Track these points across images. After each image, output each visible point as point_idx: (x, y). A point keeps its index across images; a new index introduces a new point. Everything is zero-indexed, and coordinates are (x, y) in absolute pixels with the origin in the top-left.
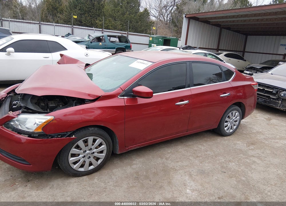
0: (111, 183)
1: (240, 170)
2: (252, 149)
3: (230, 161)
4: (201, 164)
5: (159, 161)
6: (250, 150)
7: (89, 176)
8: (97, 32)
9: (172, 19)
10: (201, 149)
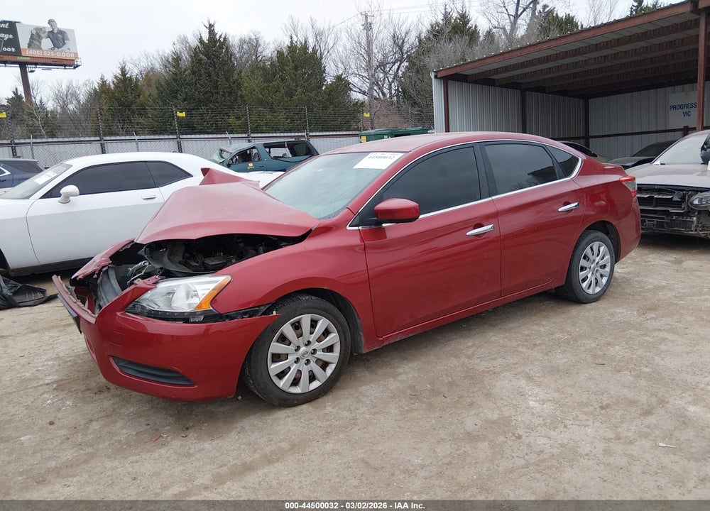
0: (362, 410)
1: (634, 356)
2: (651, 319)
3: (608, 344)
4: (546, 358)
5: (453, 362)
6: (648, 319)
7: (313, 403)
8: (236, 141)
9: (404, 91)
10: (538, 331)
